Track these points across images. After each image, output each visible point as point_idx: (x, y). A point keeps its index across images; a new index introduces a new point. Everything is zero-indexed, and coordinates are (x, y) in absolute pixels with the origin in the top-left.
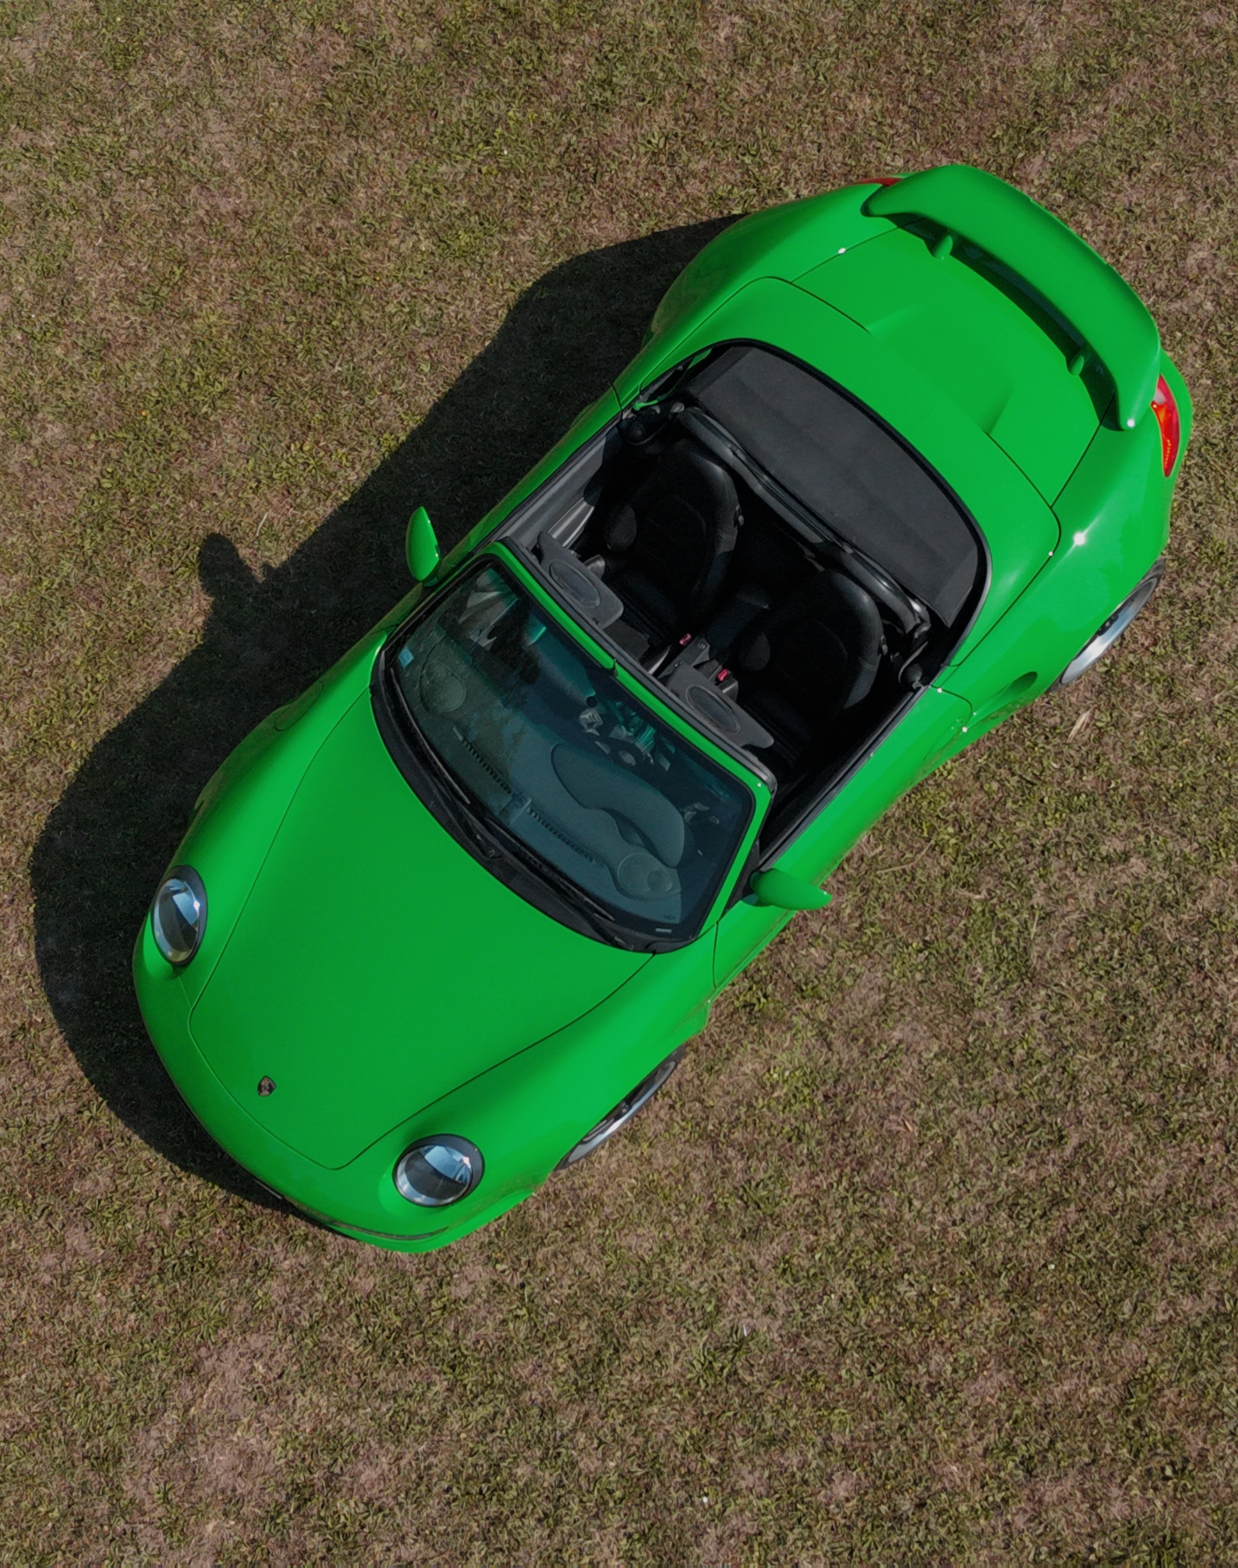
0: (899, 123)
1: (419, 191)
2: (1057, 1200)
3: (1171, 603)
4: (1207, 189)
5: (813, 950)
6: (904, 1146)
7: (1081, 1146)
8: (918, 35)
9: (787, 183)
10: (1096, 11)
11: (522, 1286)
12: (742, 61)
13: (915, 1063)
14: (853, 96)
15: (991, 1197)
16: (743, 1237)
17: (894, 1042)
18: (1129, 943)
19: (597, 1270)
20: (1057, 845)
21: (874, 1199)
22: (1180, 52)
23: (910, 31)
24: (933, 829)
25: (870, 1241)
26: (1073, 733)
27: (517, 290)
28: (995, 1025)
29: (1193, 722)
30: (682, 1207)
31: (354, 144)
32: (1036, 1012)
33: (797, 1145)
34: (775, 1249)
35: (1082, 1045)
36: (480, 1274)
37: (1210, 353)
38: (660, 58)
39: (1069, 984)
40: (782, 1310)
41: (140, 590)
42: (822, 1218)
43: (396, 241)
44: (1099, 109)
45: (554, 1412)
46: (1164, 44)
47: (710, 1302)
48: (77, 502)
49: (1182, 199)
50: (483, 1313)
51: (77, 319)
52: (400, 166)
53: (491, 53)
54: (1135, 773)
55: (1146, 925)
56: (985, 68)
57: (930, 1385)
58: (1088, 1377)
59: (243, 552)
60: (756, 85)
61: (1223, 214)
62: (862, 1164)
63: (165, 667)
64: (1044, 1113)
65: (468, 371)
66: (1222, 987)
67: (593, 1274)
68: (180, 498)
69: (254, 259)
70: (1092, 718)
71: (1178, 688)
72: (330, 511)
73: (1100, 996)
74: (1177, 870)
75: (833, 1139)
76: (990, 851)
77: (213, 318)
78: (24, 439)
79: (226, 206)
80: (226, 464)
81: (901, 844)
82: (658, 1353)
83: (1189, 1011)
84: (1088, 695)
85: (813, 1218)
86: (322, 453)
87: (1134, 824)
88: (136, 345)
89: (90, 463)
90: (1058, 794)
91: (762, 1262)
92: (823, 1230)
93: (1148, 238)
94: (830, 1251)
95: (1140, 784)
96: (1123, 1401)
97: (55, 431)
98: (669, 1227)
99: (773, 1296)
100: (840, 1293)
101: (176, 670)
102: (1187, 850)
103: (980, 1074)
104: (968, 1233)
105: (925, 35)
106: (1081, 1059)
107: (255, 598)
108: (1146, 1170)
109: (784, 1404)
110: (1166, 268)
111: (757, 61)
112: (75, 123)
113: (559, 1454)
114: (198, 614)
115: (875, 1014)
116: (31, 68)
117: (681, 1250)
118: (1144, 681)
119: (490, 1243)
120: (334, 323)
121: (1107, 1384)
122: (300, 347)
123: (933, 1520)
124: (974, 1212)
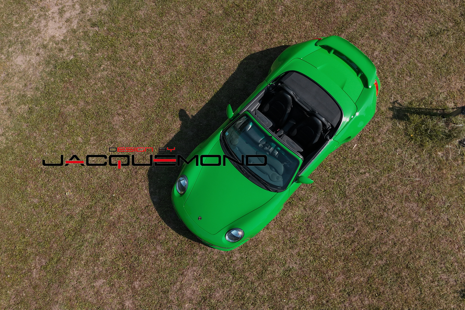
0: (315, 27)
1: (220, 41)
2: (353, 241)
3: (373, 122)
4: (377, 40)
5: (302, 191)
6: (322, 231)
7: (358, 231)
8: (319, 10)
9: (293, 39)
10: (354, 5)
11: (247, 258)
12: (284, 15)
13: (323, 214)
14: (306, 22)
15: (340, 241)
16: (290, 248)
17: (319, 210)
18: (366, 190)
19: (261, 255)
20: (351, 171)
21: (316, 241)
22: (371, 13)
23: (317, 9)
24: (326, 167)
25: (316, 249)
26: (354, 148)
27: (240, 60)
28: (339, 206)
29: (378, 146)
30: (278, 242)
31: (208, 32)
32: (348, 204)
33: (300, 230)
34: (297, 251)
35: (357, 210)
36: (238, 255)
37: (379, 72)
38: (268, 14)
39: (354, 198)
40: (298, 263)
41: (168, 120)
42: (306, 245)
43: (216, 51)
44: (355, 24)
45: (254, 283)
46: (368, 12)
47: (284, 261)
48: (155, 103)
49: (372, 42)
50: (239, 263)
51: (154, 67)
52: (217, 36)
53: (234, 14)
54: (366, 156)
55: (370, 186)
56: (332, 16)
57: (328, 278)
58: (360, 276)
59: (187, 113)
60: (287, 20)
61: (381, 45)
62: (313, 234)
63: (173, 135)
64: (350, 224)
65: (231, 77)
66: (385, 199)
67: (260, 255)
68: (175, 102)
69: (188, 55)
70: (357, 145)
71: (375, 139)
72: (204, 104)
73: (361, 201)
74: (375, 176)
75: (307, 229)
76: (337, 172)
77: (181, 67)
78: (144, 91)
79: (183, 45)
80: (184, 95)
81: (319, 170)
82: (274, 271)
83: (379, 204)
84: (356, 141)
85: (304, 245)
86: (202, 93)
87: (366, 166)
88: (166, 72)
89: (157, 95)
90: (351, 160)
91: (294, 253)
92: (306, 247)
93: (366, 50)
94: (307, 251)
95: (367, 158)
96: (367, 281)
97: (150, 89)
98: (275, 246)
99: (296, 260)
100: (310, 260)
101: (175, 136)
102: (377, 172)
103: (336, 216)
104: (335, 248)
105: (320, 10)
106: (357, 213)
107: (190, 122)
108: (371, 235)
109: (299, 282)
110: (370, 56)
111: (287, 15)
112: (153, 28)
113: (255, 291)
114: (179, 125)
115: (315, 204)
116: (143, 17)
117: (278, 251)
118: (368, 138)
119: (240, 249)
120: (204, 67)
121: (364, 278)
122: (198, 72)
123: (330, 305)
124: (336, 244)
